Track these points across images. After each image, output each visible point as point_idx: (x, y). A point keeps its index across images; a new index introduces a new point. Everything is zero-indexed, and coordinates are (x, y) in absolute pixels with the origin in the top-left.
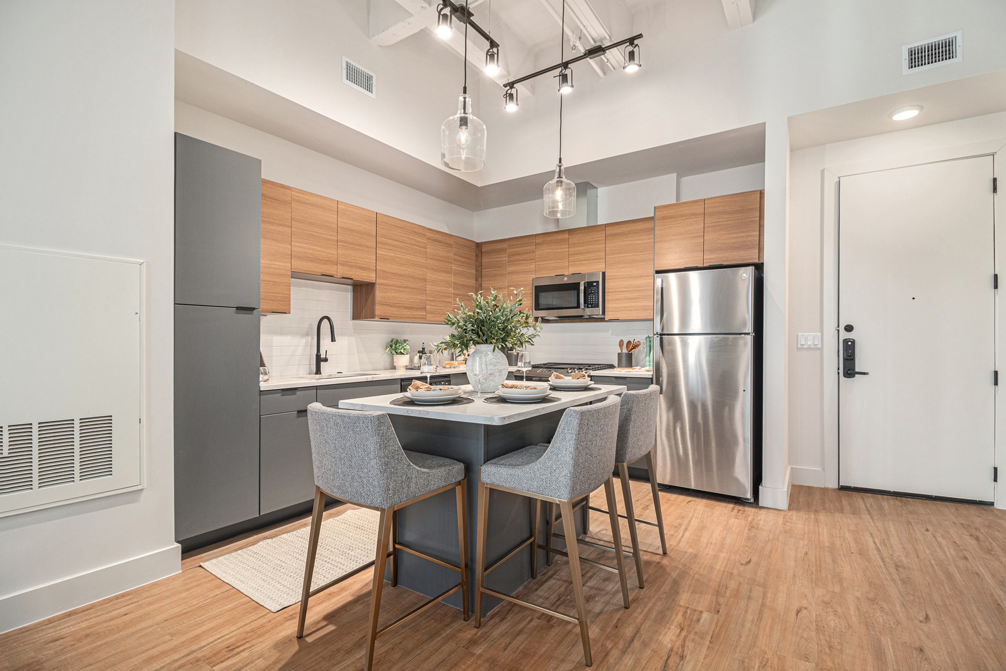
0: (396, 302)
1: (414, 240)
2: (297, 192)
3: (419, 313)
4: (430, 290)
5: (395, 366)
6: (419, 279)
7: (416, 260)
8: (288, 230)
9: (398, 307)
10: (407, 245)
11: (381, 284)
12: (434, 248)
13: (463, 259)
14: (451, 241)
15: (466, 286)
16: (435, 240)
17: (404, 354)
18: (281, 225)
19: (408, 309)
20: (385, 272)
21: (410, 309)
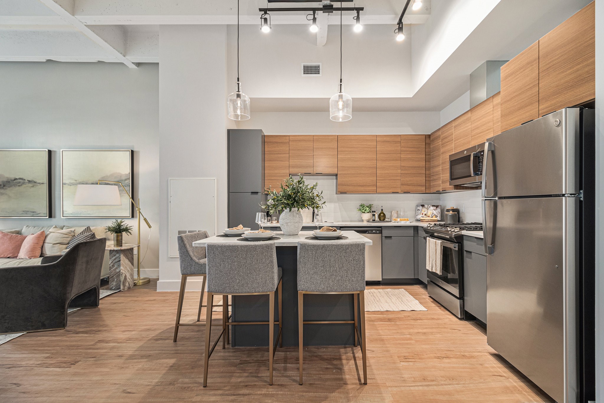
0: (352, 183)
1: (366, 145)
2: (292, 137)
3: (370, 188)
4: (380, 174)
5: (363, 220)
6: (370, 167)
7: (368, 156)
8: (288, 155)
9: (354, 186)
10: (360, 149)
11: (341, 174)
12: (383, 146)
13: (411, 149)
14: (399, 139)
15: (415, 167)
16: (384, 142)
17: (365, 213)
18: (284, 154)
19: (361, 187)
20: (343, 167)
21: (363, 186)
